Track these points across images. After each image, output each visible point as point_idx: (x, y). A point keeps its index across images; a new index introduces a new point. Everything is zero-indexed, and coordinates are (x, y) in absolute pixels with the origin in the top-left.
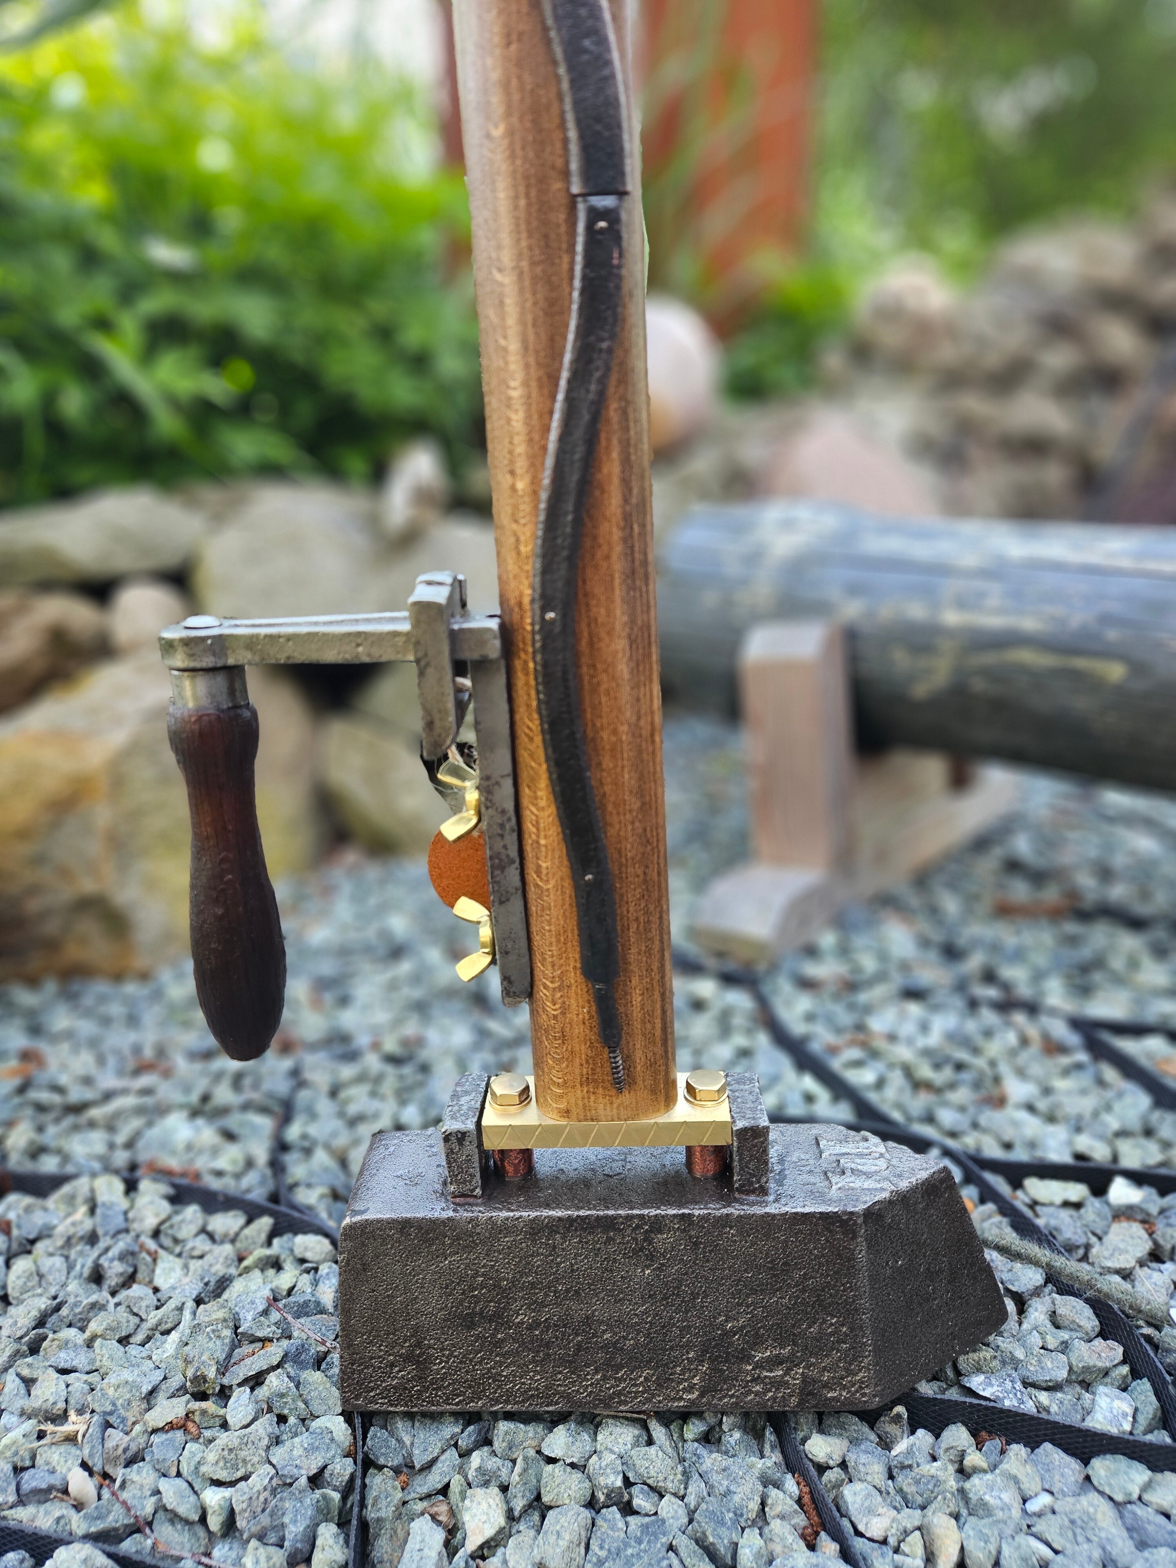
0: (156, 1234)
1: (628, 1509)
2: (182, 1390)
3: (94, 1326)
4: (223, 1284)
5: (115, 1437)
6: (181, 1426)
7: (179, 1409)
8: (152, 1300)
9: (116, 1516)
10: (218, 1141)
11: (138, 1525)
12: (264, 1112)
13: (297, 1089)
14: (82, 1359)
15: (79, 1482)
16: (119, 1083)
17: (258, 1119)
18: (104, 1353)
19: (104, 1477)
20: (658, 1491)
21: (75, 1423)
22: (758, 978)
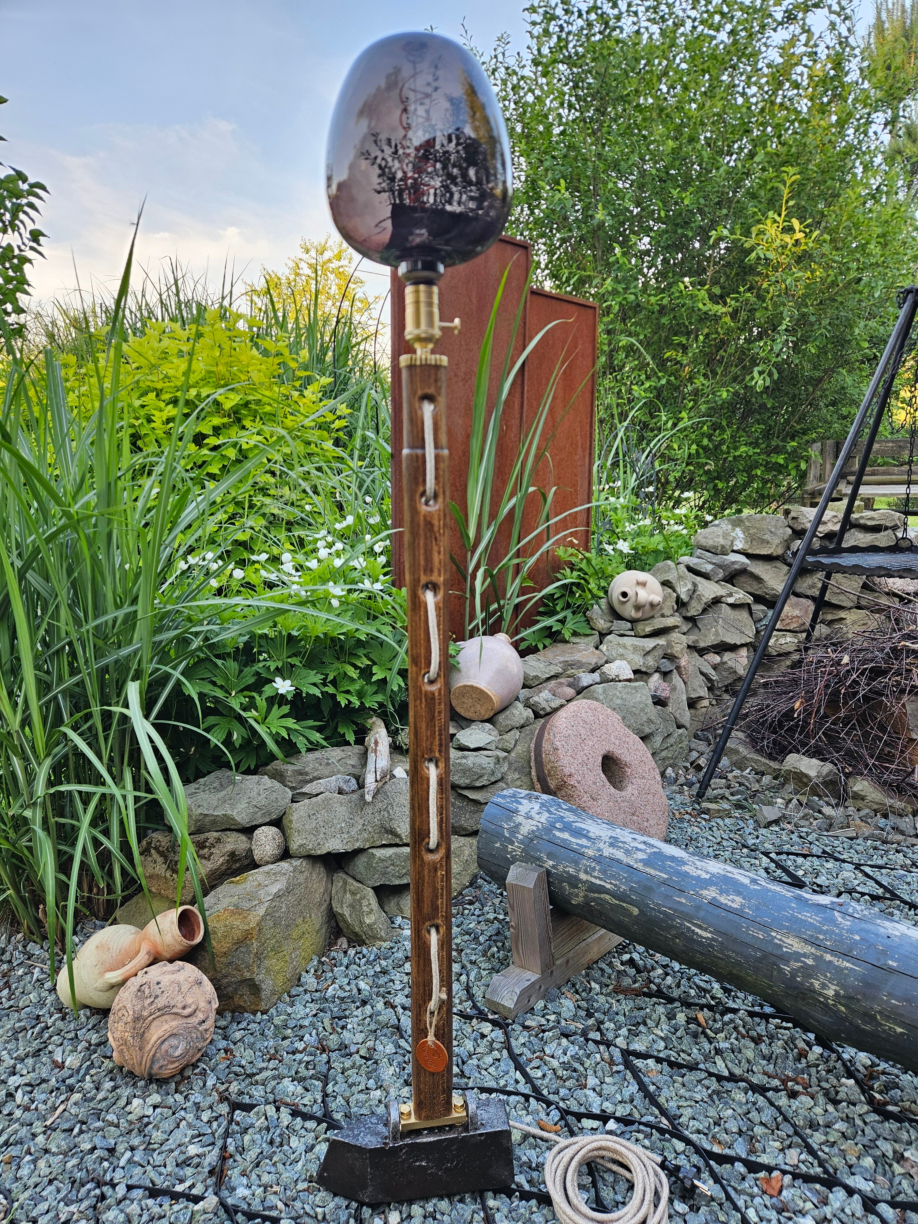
0: (287, 1127)
1: (435, 1219)
2: (305, 1180)
3: (275, 1159)
4: (313, 1146)
5: (288, 1193)
6: (307, 1190)
7: (305, 1185)
8: (291, 1151)
9: (294, 1214)
10: (303, 1091)
11: (299, 1217)
12: (318, 1079)
13: (329, 1070)
14: (273, 1170)
15: (280, 1205)
16: (264, 1065)
17: (317, 1083)
18: (280, 1166)
19: (286, 1205)
20: (443, 1214)
21: (276, 1188)
22: (508, 1025)
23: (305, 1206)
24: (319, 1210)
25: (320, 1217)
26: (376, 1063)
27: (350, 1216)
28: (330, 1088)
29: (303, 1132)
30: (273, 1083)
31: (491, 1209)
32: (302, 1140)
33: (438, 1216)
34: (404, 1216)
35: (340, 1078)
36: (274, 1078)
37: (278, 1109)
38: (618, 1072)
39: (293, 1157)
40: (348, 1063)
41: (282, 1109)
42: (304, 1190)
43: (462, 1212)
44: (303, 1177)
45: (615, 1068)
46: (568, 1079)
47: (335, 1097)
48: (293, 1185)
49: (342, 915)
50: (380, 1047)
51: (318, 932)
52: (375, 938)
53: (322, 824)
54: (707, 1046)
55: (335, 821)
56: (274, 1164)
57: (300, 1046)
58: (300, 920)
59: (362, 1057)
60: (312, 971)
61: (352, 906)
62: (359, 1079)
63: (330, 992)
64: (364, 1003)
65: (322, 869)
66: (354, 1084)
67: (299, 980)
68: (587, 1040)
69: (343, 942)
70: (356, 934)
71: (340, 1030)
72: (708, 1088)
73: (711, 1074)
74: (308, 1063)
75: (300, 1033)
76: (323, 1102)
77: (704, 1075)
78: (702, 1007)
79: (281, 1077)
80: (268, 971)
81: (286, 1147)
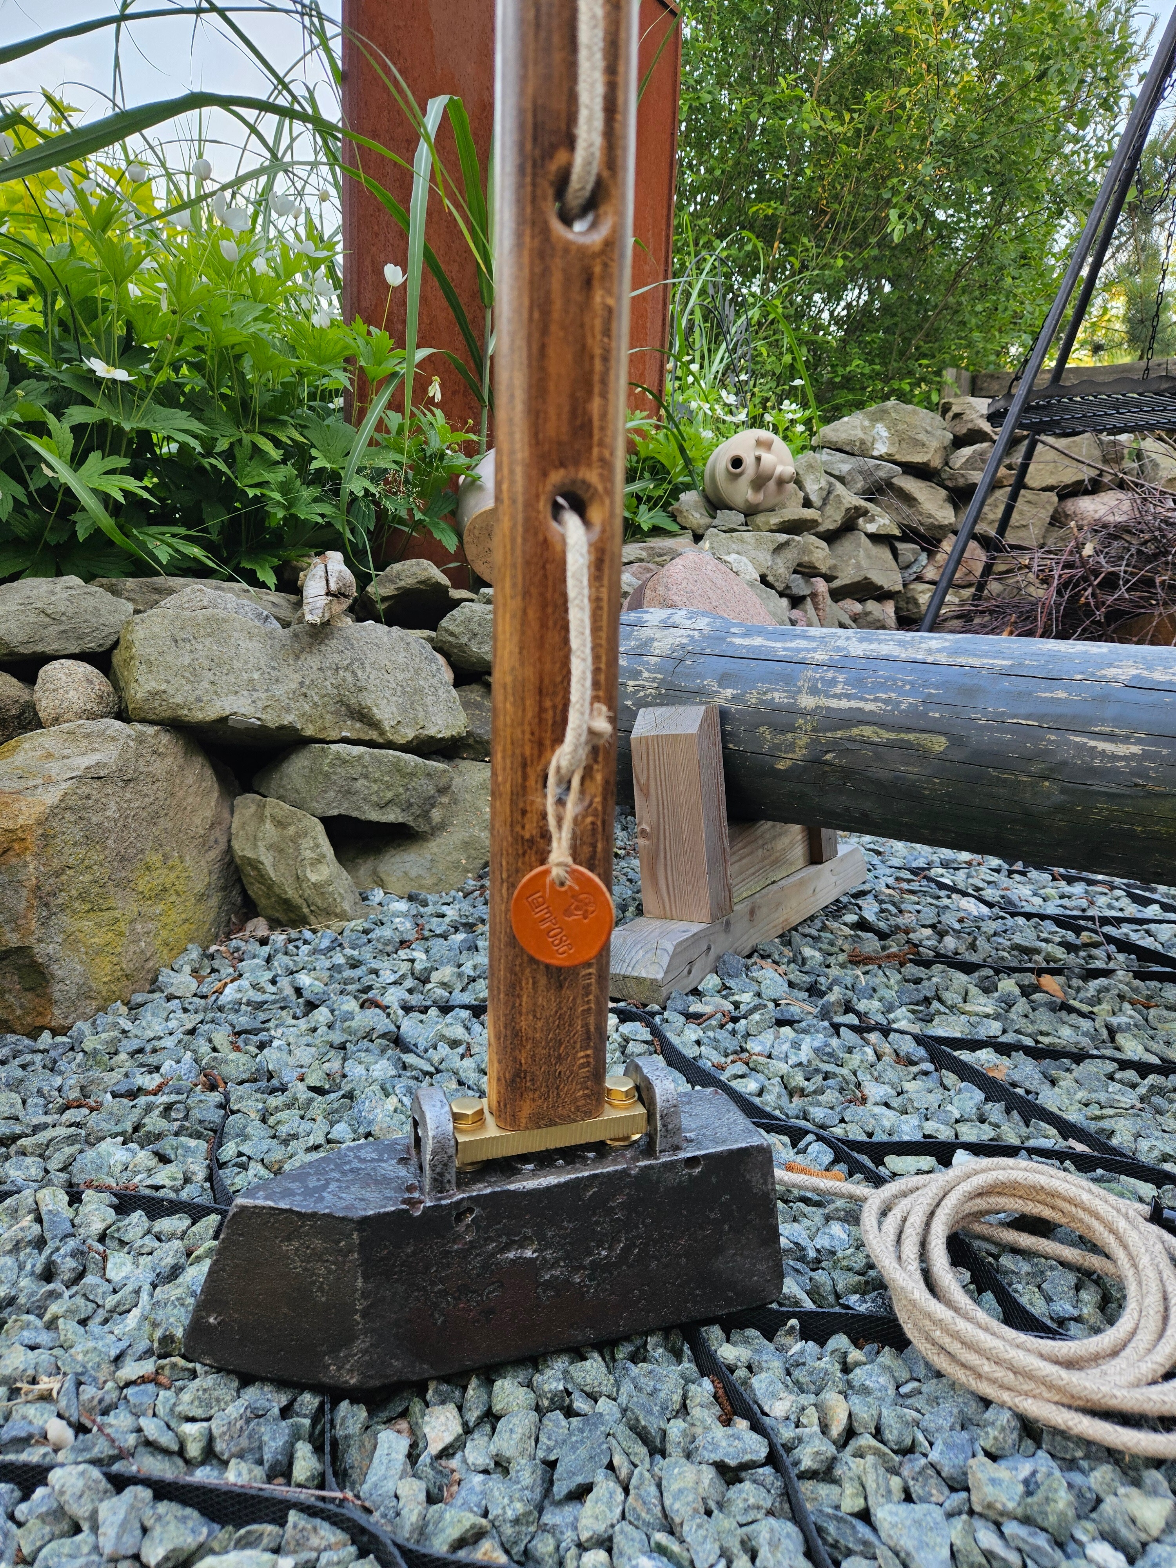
0: (102, 1237)
2: (148, 1353)
3: (55, 1311)
4: (176, 1271)
5: (89, 1392)
6: (152, 1379)
7: (148, 1367)
8: (108, 1287)
9: (101, 1448)
10: (153, 1162)
11: (122, 1455)
12: (198, 1136)
13: (226, 1117)
14: (44, 1338)
15: (58, 1430)
16: (49, 1119)
17: (193, 1143)
18: (68, 1328)
19: (80, 1429)
20: (594, 1397)
21: (46, 1383)
22: (653, 1014)
23: (143, 1422)
24: (190, 1429)
25: (194, 1450)
26: (350, 1096)
27: (296, 1436)
28: (229, 1150)
29: (150, 1242)
30: (68, 1150)
31: (732, 1369)
32: (144, 1260)
33: (580, 1404)
34: (472, 1416)
35: (255, 1128)
36: (71, 1140)
37: (75, 1198)
38: (926, 1073)
39: (110, 1301)
40: (274, 1101)
41: (88, 1195)
42: (143, 1380)
43: (649, 1384)
44: (143, 1345)
45: (914, 1069)
46: (820, 1091)
47: (244, 1167)
48: (106, 1368)
49: (255, 864)
50: (355, 1070)
51: (201, 898)
52: (328, 913)
53: (206, 664)
54: (1086, 1024)
55: (237, 665)
56: (51, 1325)
57: (150, 1082)
58: (155, 858)
59: (312, 1089)
60: (187, 969)
61: (277, 848)
62: (306, 1125)
63: (230, 993)
64: (311, 1006)
65: (209, 773)
66: (295, 1136)
67: (155, 980)
68: (836, 1027)
69: (257, 925)
70: (287, 904)
71: (253, 1050)
72: (1134, 1086)
73: (1124, 1065)
74: (168, 1108)
75: (152, 1060)
76: (210, 1178)
77: (1111, 1067)
78: (1040, 972)
79: (94, 1139)
80: (70, 940)
81: (90, 1279)
